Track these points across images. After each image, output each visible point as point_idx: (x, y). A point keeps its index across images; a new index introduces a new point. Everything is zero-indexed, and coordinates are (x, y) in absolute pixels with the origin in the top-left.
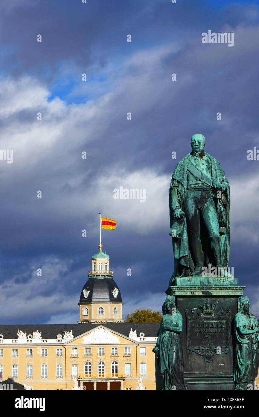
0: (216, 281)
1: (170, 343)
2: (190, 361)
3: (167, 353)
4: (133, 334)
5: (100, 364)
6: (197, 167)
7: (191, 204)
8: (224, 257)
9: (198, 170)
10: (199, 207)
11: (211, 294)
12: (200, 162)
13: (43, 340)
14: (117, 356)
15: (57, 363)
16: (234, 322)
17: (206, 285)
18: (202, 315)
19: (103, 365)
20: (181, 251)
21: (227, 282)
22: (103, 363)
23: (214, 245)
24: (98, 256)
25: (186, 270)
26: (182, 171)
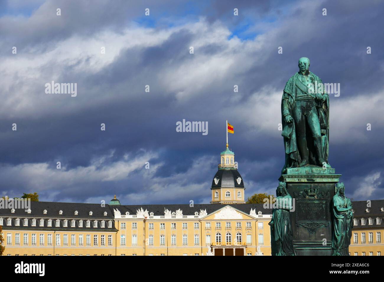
0: (318, 171)
1: (282, 218)
2: (298, 232)
3: (280, 226)
4: (253, 212)
5: (227, 234)
6: (303, 83)
7: (298, 112)
8: (324, 153)
9: (304, 85)
10: (305, 114)
11: (314, 181)
12: (306, 79)
13: (184, 216)
14: (240, 229)
15: (195, 234)
16: (332, 202)
17: (311, 174)
18: (307, 197)
19: (230, 236)
20: (291, 148)
21: (327, 171)
22: (230, 234)
23: (316, 144)
24: (226, 153)
25: (294, 163)
26: (292, 86)
